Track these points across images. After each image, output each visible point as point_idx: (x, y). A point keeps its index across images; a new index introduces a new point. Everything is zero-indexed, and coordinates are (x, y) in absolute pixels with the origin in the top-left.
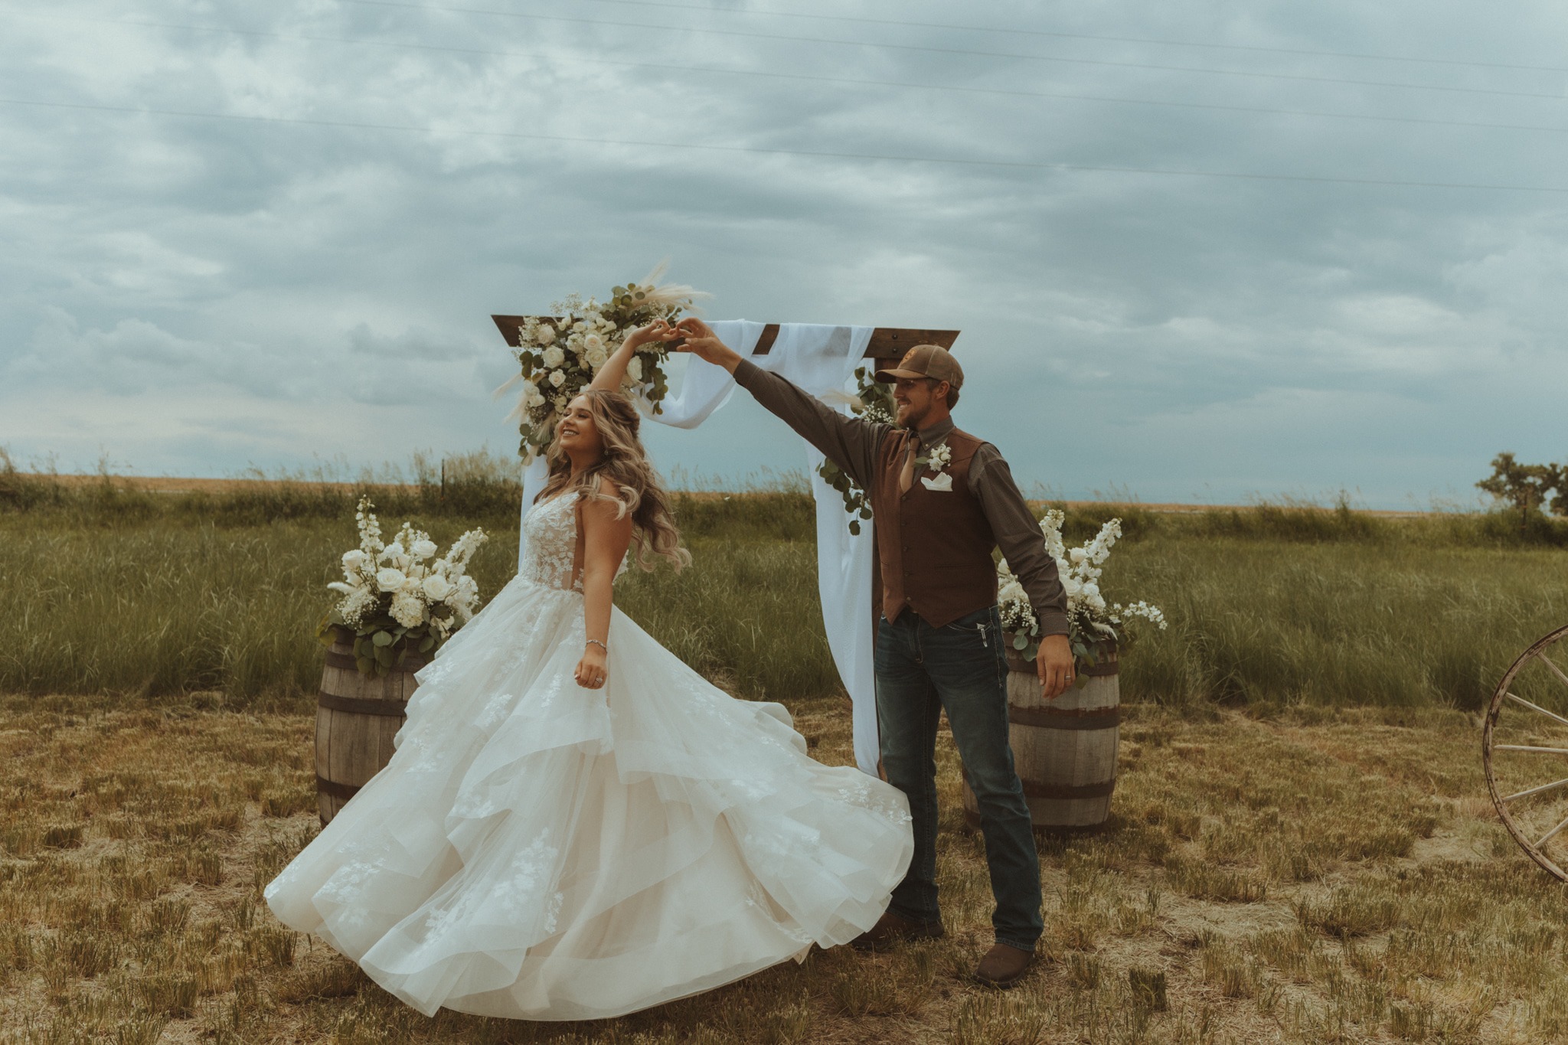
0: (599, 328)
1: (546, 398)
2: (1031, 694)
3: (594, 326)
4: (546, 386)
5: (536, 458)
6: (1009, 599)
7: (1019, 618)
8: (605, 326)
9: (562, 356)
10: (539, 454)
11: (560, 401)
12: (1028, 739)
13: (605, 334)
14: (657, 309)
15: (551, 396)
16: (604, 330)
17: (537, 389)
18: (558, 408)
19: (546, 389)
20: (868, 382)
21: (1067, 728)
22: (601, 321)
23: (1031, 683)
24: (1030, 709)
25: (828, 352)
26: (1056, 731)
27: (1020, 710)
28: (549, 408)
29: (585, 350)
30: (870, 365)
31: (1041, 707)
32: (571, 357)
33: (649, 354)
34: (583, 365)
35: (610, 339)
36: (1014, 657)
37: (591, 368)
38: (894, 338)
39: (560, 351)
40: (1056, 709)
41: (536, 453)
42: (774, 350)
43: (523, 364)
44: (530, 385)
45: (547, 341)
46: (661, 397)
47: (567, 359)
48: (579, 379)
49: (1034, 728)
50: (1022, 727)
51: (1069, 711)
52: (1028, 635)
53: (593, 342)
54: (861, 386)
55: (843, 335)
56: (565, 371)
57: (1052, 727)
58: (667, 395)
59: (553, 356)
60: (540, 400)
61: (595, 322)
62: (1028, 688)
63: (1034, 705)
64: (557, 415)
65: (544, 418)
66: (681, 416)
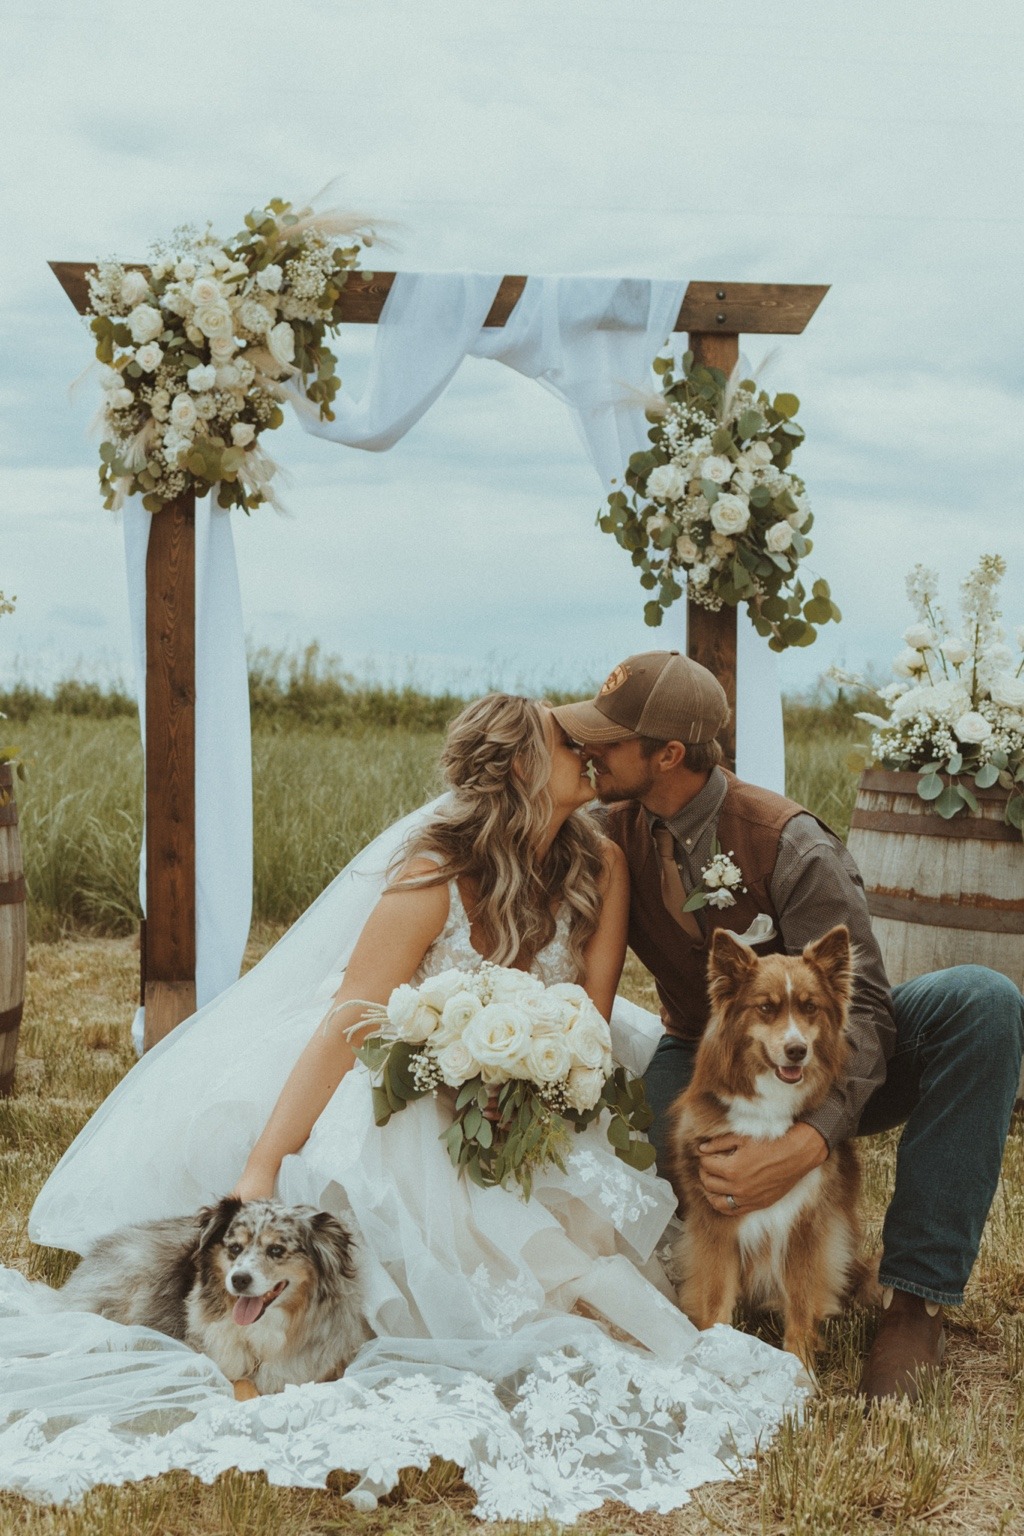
0: (217, 274)
1: (137, 395)
2: (946, 873)
3: (211, 270)
4: (137, 375)
5: (127, 500)
6: (909, 716)
7: (928, 745)
8: (226, 271)
9: (159, 322)
10: (132, 492)
11: (157, 399)
12: (940, 950)
13: (228, 282)
14: (315, 241)
15: (145, 392)
16: (227, 276)
17: (121, 381)
18: (158, 412)
19: (139, 381)
20: (678, 376)
21: (1008, 931)
22: (222, 261)
23: (945, 855)
24: (945, 899)
25: (609, 324)
26: (988, 936)
27: (926, 900)
28: (142, 411)
29: (194, 308)
30: (680, 343)
31: (962, 895)
32: (174, 322)
33: (306, 324)
34: (192, 334)
35: (238, 292)
36: (917, 811)
37: (206, 340)
38: (719, 298)
39: (155, 314)
40: (989, 899)
41: (127, 488)
42: (515, 318)
43: (100, 338)
44: (111, 374)
45: (134, 298)
46: (331, 396)
47: (167, 327)
48: (187, 359)
49: (950, 931)
50: (929, 929)
51: (1012, 902)
52: (942, 772)
53: (206, 293)
54: (668, 381)
55: (634, 291)
56: (164, 346)
57: (983, 929)
58: (339, 393)
59: (145, 321)
60: (127, 397)
61: (213, 264)
62: (940, 863)
63: (950, 891)
64: (158, 425)
65: (136, 431)
66: (365, 431)
